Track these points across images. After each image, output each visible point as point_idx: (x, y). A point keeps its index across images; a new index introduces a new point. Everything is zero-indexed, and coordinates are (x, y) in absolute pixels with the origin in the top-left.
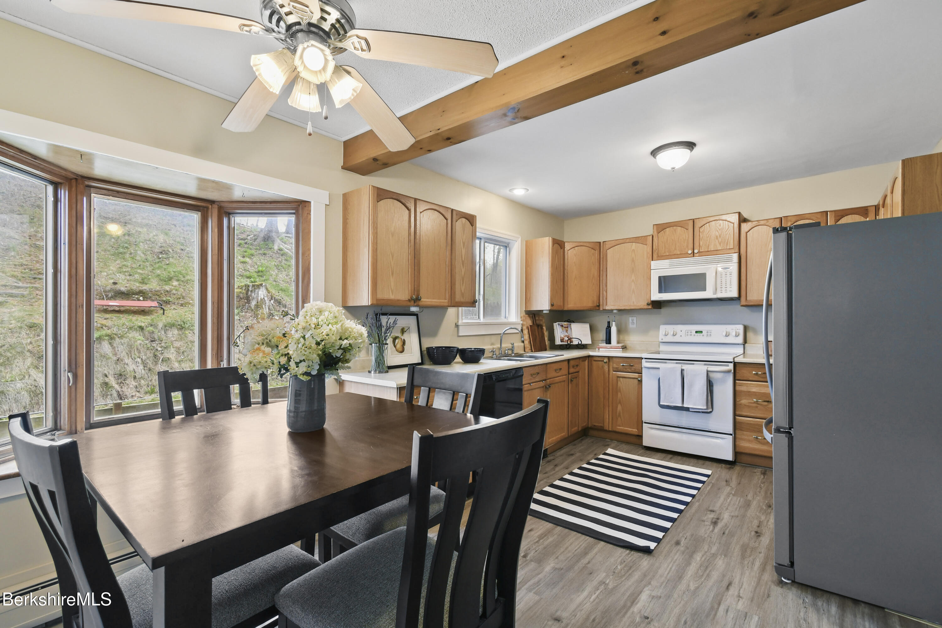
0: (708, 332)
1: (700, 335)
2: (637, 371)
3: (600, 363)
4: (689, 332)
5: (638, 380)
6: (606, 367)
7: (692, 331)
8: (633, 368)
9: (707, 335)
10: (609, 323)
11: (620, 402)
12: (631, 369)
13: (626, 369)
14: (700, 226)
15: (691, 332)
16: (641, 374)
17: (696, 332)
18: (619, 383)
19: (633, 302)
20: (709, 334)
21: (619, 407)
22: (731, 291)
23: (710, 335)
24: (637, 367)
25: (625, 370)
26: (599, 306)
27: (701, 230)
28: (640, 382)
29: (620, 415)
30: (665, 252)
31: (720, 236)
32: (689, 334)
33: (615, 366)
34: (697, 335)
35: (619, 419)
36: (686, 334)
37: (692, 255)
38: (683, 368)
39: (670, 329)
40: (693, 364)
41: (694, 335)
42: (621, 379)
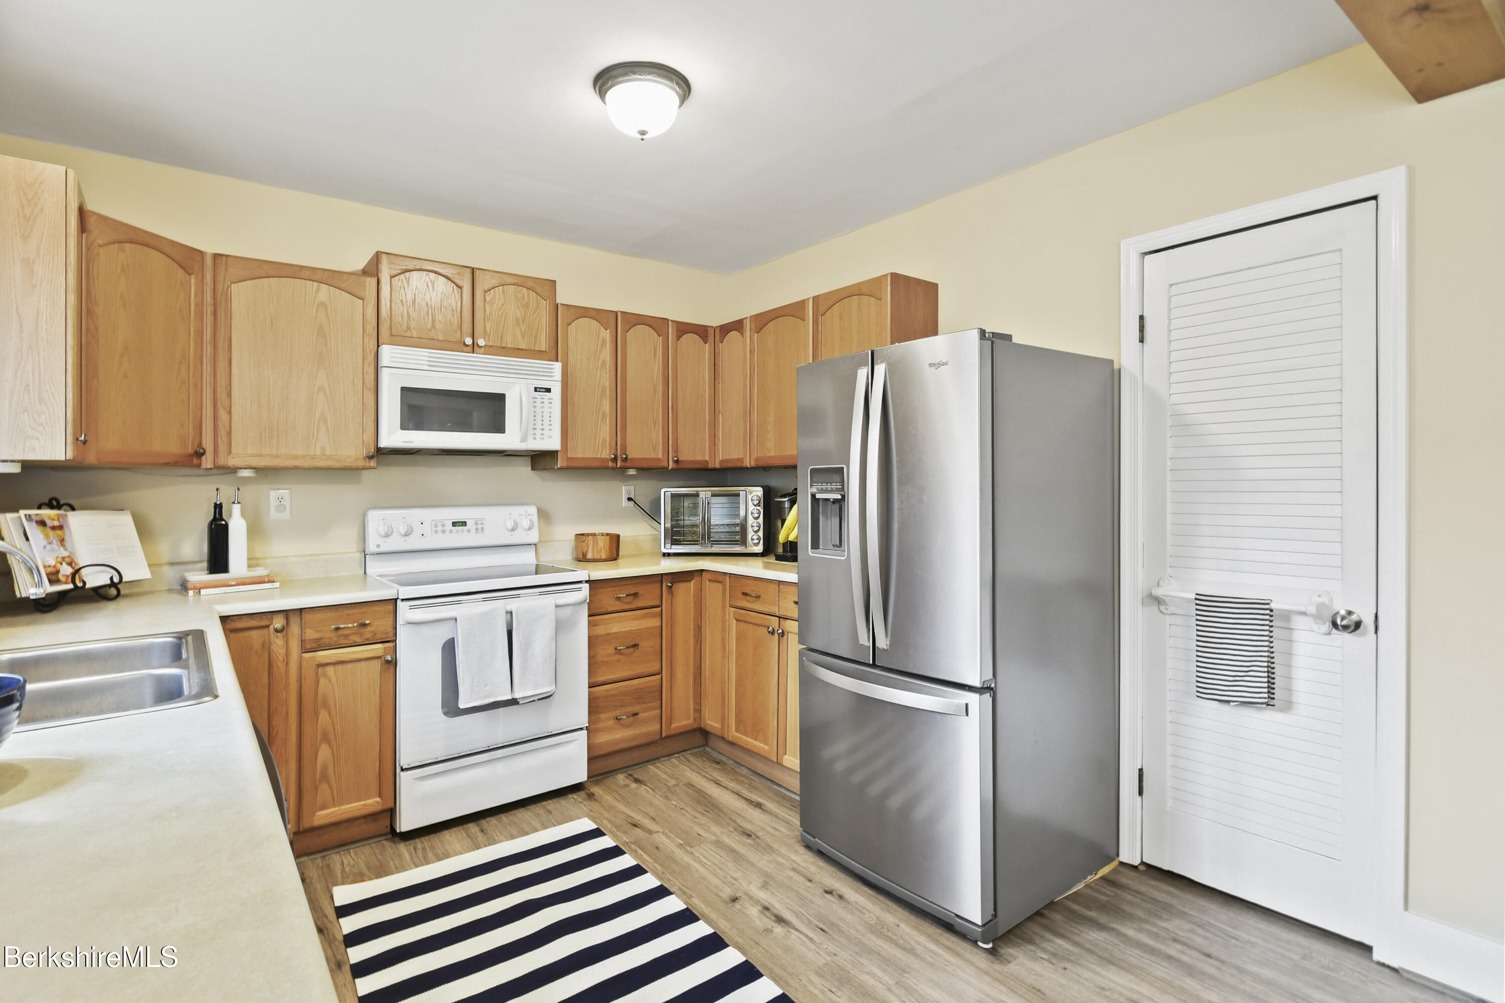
0: (476, 524)
1: (463, 531)
2: (380, 637)
3: (254, 634)
4: (439, 524)
5: (388, 662)
6: (278, 642)
7: (446, 522)
8: (368, 633)
9: (477, 529)
10: (218, 507)
11: (326, 738)
12: (362, 635)
13: (346, 636)
14: (487, 288)
15: (443, 525)
16: (391, 645)
17: (454, 524)
18: (322, 681)
19: (323, 449)
20: (479, 527)
21: (324, 753)
22: (551, 437)
23: (482, 529)
24: (380, 625)
25: (344, 641)
26: (199, 454)
27: (488, 299)
28: (391, 664)
29: (324, 777)
30: (408, 328)
31: (523, 320)
32: (440, 528)
33: (310, 634)
34: (457, 531)
35: (324, 787)
36: (434, 529)
37: (470, 349)
38: (509, 608)
39: (397, 518)
40: (518, 596)
41: (451, 531)
42: (330, 670)
